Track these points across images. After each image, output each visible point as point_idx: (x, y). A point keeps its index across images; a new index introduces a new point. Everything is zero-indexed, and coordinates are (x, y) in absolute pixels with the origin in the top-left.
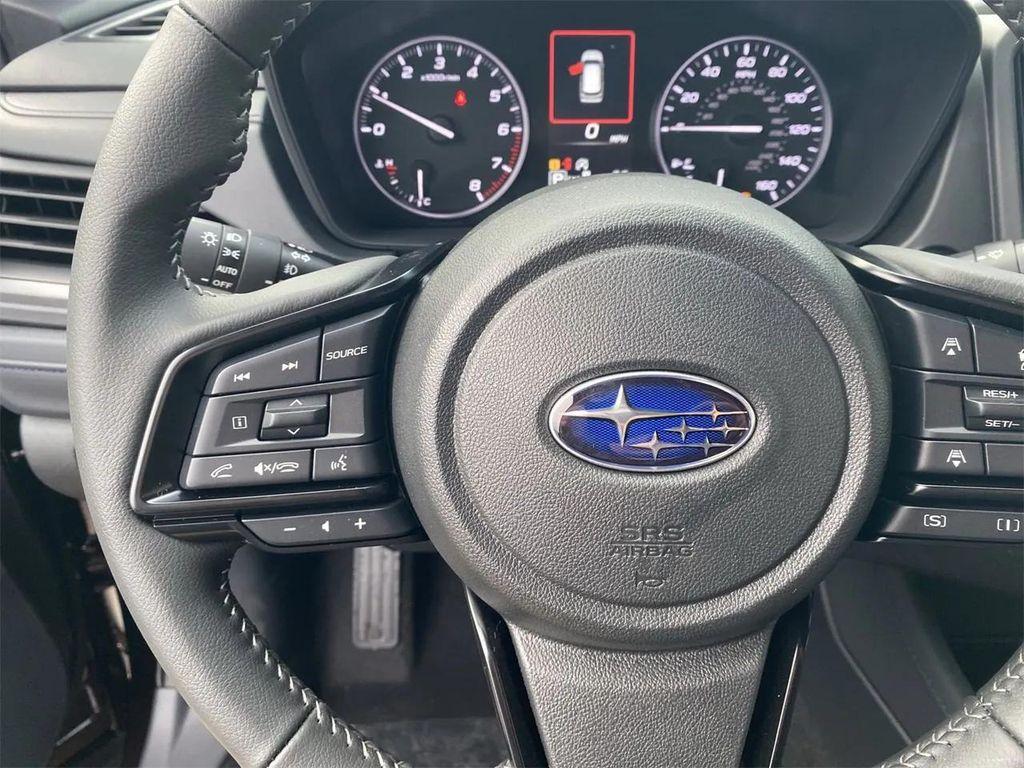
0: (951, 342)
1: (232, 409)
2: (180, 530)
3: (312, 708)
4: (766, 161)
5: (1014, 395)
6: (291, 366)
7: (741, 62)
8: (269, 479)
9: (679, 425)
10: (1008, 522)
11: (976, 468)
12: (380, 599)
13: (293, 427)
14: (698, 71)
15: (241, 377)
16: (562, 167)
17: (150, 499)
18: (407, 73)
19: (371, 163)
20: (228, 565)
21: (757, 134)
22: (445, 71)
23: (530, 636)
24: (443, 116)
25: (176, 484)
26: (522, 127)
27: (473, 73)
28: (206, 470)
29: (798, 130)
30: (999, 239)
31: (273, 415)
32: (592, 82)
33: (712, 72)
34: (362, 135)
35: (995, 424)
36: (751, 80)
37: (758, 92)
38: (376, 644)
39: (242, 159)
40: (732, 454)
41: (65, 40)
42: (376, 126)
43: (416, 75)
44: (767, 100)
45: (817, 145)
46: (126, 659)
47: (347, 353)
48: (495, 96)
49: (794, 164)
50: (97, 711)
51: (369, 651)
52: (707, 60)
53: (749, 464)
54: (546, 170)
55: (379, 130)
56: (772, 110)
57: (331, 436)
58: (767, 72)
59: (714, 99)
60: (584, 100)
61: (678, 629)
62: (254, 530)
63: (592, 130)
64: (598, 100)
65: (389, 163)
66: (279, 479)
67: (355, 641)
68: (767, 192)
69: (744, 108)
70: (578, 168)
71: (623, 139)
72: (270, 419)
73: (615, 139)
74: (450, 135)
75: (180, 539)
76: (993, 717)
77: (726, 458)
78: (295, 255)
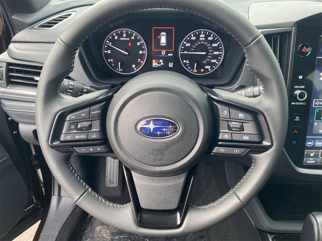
0: (225, 112)
1: (71, 124)
2: (60, 150)
3: (88, 189)
4: (207, 61)
5: (238, 123)
6: (84, 115)
7: (201, 36)
8: (79, 139)
9: (163, 129)
10: (237, 150)
11: (230, 138)
12: (113, 173)
13: (84, 128)
14: (190, 38)
15: (73, 117)
16: (156, 62)
17: (53, 143)
18: (116, 38)
19: (107, 60)
20: (70, 158)
21: (205, 54)
22: (126, 37)
23: (135, 173)
24: (125, 49)
25: (59, 140)
26: (145, 51)
27: (133, 38)
28: (65, 137)
29: (215, 53)
30: (257, 85)
31: (80, 125)
32: (163, 40)
33: (193, 38)
34: (105, 53)
35: (234, 129)
36: (204, 40)
37: (205, 43)
38: (111, 186)
39: (73, 69)
40: (174, 135)
41: (29, 28)
42: (108, 51)
43: (118, 38)
44: (208, 45)
45: (221, 57)
46: (43, 189)
47: (96, 112)
48: (138, 44)
49: (215, 62)
50: (35, 202)
51: (110, 187)
52: (192, 35)
53: (178, 137)
54: (152, 62)
55: (109, 52)
56: (209, 48)
57: (92, 130)
58: (208, 38)
59: (194, 45)
60: (161, 45)
61: (164, 171)
62: (76, 150)
63: (163, 53)
64: (165, 45)
65: (112, 60)
66: (81, 139)
67: (106, 185)
68: (208, 69)
69: (202, 47)
70: (160, 62)
71: (172, 55)
72: (79, 126)
73: (169, 55)
74: (127, 54)
75: (60, 152)
76: (234, 192)
77: (173, 136)
78: (86, 87)
